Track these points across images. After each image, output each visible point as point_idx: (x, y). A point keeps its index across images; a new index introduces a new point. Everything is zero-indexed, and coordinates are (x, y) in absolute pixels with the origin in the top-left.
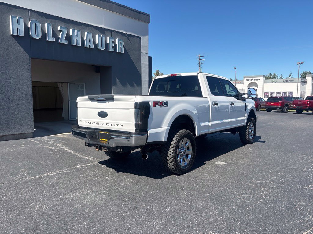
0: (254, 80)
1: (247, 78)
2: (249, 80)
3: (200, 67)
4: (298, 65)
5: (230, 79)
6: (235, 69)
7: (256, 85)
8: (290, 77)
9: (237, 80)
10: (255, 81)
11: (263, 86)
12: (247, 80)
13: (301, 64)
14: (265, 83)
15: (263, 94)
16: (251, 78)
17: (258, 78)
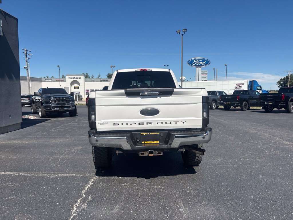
0: (76, 78)
1: (69, 77)
2: (71, 78)
3: (27, 61)
4: (111, 68)
5: (47, 76)
6: (59, 67)
7: (78, 83)
8: (99, 77)
9: (54, 78)
10: (77, 80)
11: (84, 84)
12: (69, 78)
13: (114, 67)
14: (85, 82)
15: (84, 91)
16: (73, 77)
17: (80, 77)
